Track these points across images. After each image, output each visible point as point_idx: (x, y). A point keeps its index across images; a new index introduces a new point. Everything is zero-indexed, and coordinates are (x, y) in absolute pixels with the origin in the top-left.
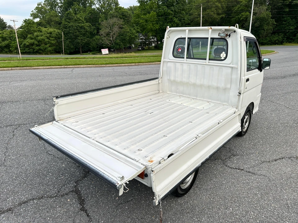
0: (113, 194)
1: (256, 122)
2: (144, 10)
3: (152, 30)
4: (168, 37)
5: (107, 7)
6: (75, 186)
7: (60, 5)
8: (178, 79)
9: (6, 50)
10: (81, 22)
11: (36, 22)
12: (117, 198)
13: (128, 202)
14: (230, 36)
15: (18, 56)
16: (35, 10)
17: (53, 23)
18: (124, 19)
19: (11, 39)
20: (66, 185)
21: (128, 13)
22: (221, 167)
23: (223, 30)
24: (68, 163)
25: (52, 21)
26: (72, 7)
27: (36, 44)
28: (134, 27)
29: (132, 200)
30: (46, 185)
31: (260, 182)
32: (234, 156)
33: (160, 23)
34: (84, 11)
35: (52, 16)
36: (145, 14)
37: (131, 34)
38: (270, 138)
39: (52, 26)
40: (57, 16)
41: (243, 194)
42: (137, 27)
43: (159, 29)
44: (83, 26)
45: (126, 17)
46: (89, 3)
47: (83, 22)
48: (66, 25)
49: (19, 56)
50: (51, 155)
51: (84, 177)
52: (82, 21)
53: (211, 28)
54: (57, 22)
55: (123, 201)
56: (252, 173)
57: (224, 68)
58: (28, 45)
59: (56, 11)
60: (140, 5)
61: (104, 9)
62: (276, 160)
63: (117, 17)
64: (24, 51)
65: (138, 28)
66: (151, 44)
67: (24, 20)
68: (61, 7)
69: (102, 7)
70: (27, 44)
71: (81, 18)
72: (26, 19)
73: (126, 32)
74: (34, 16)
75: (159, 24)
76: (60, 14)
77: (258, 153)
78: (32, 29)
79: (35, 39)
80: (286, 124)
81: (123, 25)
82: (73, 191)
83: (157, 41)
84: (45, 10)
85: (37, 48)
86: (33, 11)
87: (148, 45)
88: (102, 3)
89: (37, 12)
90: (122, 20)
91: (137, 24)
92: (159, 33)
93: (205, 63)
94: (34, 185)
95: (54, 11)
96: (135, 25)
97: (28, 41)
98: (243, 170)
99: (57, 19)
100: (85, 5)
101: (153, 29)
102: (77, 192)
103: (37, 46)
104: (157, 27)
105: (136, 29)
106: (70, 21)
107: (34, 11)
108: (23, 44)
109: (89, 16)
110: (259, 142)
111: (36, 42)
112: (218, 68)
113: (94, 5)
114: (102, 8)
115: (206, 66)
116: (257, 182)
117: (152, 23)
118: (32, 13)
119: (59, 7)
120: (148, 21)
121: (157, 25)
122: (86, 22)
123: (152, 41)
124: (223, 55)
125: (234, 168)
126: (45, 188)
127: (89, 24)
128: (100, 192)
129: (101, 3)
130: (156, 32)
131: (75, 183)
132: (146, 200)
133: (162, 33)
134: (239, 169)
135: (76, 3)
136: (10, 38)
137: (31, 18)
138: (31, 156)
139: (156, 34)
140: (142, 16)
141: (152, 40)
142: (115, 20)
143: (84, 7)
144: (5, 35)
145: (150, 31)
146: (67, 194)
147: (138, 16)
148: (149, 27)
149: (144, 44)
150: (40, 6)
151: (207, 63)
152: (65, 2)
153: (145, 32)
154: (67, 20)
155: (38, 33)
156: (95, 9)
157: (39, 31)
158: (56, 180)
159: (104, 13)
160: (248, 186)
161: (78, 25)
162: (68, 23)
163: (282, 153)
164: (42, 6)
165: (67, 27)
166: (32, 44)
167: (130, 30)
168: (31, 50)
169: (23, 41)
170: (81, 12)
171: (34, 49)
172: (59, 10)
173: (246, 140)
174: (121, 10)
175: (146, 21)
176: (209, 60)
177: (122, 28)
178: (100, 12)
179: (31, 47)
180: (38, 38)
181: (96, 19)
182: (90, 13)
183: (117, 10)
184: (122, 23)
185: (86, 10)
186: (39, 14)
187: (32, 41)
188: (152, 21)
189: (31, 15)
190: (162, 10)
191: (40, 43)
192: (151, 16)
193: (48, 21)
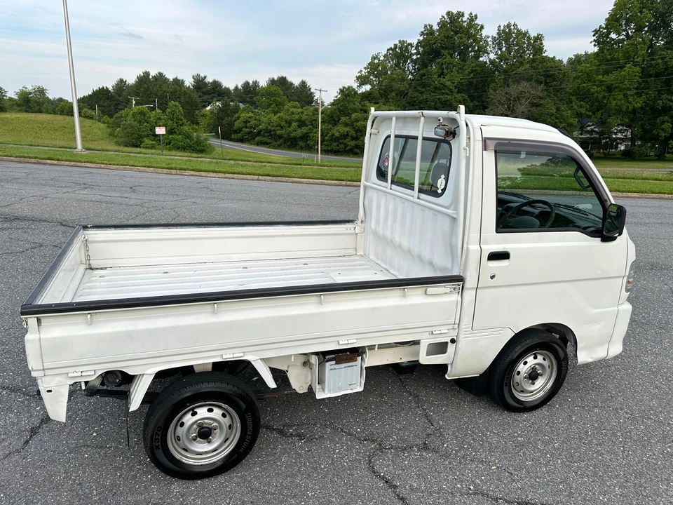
2: (608, 61)
3: (619, 111)
5: (514, 58)
7: (415, 57)
9: (301, 144)
10: (447, 91)
11: (363, 93)
15: (316, 155)
16: (365, 68)
17: (394, 94)
18: (546, 84)
19: (312, 125)
21: (560, 70)
22: (354, 461)
23: (440, 120)
25: (392, 91)
26: (438, 61)
27: (352, 137)
28: (571, 102)
32: (425, 449)
33: (647, 94)
34: (460, 69)
35: (393, 80)
36: (607, 72)
37: (557, 118)
39: (391, 100)
40: (404, 80)
42: (579, 104)
43: (642, 108)
44: (448, 100)
45: (554, 80)
46: (475, 51)
47: (452, 92)
48: (414, 97)
49: (317, 157)
52: (450, 90)
53: (423, 114)
54: (402, 91)
58: (338, 138)
59: (404, 71)
60: (599, 50)
61: (507, 63)
63: (529, 80)
64: (329, 149)
65: (581, 106)
66: (617, 144)
67: (340, 89)
68: (415, 62)
69: (501, 58)
70: (337, 134)
71: (448, 83)
72: (344, 88)
73: (548, 114)
74: (362, 80)
75: (644, 97)
76: (410, 76)
77: (498, 468)
78: (351, 105)
79: (352, 125)
81: (541, 98)
83: (632, 140)
84: (384, 68)
85: (352, 143)
86: (361, 71)
87: (606, 146)
88: (504, 49)
89: (368, 72)
90: (542, 87)
91: (583, 96)
92: (642, 120)
93: (412, 199)
95: (401, 69)
96: (574, 98)
97: (339, 130)
98: (395, 487)
99: (402, 86)
100: (465, 55)
101: (624, 109)
103: (353, 139)
104: (638, 103)
105: (575, 107)
106: (423, 90)
107: (364, 70)
108: (329, 135)
109: (470, 79)
111: (352, 133)
112: (431, 214)
113: (486, 55)
114: (502, 61)
115: (413, 205)
117: (624, 95)
118: (358, 75)
119: (412, 61)
120: (616, 88)
121: (638, 100)
122: (458, 93)
123: (620, 139)
124: (441, 183)
125: (378, 475)
127: (463, 96)
129: (501, 49)
130: (632, 116)
133: (649, 119)
134: (387, 482)
135: (445, 52)
136: (311, 122)
137: (355, 85)
139: (632, 120)
140: (600, 77)
141: (619, 135)
142: (524, 86)
143: (462, 61)
144: (304, 117)
145: (614, 114)
147: (588, 77)
148: (614, 103)
149: (593, 143)
150: (376, 61)
151: (416, 200)
152: (424, 51)
153: (599, 114)
154: (419, 88)
155: (360, 115)
156: (486, 63)
157: (361, 110)
159: (505, 71)
161: (439, 99)
162: (420, 95)
164: (379, 61)
165: (415, 102)
166: (345, 136)
167: (558, 109)
168: (342, 146)
169: (330, 129)
170: (452, 72)
171: (346, 146)
172: (411, 68)
174: (545, 64)
175: (610, 89)
177: (537, 105)
178: (495, 70)
179: (341, 141)
180: (357, 124)
181: (484, 86)
182: (473, 71)
183: (534, 65)
184: (541, 95)
185: (464, 66)
186: (372, 77)
187: (347, 129)
188: (624, 89)
189: (358, 78)
190: (660, 61)
191: (359, 134)
192: (625, 76)
193: (385, 91)
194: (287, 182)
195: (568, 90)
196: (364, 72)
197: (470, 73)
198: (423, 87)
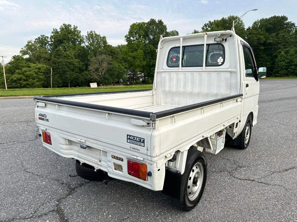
0: (105, 212)
1: (255, 137)
2: (131, 47)
4: (161, 47)
5: (96, 45)
6: (57, 205)
7: (50, 43)
8: (174, 89)
10: (70, 58)
11: (26, 59)
12: (110, 216)
13: (124, 220)
14: (226, 40)
16: (25, 47)
17: (42, 59)
18: (112, 55)
20: (46, 204)
21: (116, 50)
22: (229, 179)
23: (219, 35)
24: (50, 180)
25: (41, 58)
26: (62, 45)
27: (24, 79)
28: (122, 63)
29: (128, 218)
30: (19, 204)
31: (276, 192)
32: (241, 167)
33: (146, 60)
34: (73, 49)
35: (41, 53)
36: (132, 52)
37: (119, 69)
38: (273, 150)
39: (41, 62)
40: (46, 53)
41: (261, 206)
42: (125, 63)
43: (146, 65)
44: (72, 62)
45: (115, 54)
46: (79, 42)
47: (72, 58)
48: (55, 60)
50: (30, 172)
51: (69, 195)
52: (71, 57)
53: (207, 34)
54: (46, 58)
55: (117, 220)
56: (265, 183)
57: (222, 73)
58: (15, 81)
59: (46, 49)
60: (128, 43)
61: (93, 47)
62: (287, 170)
63: (106, 54)
64: (11, 86)
65: (126, 65)
66: (139, 79)
67: (13, 57)
68: (51, 45)
69: (91, 44)
70: (15, 79)
71: (70, 55)
72: (15, 56)
73: (115, 67)
74: (24, 52)
76: (49, 52)
77: (266, 164)
78: (21, 64)
79: (23, 74)
80: (286, 138)
82: (54, 210)
83: (145, 77)
84: (35, 47)
85: (25, 83)
86: (22, 48)
87: (135, 79)
88: (91, 41)
89: (27, 49)
90: (111, 57)
91: (125, 60)
92: (146, 69)
93: (201, 70)
94: (4, 205)
95: (44, 48)
96: (123, 61)
97: (15, 77)
98: (254, 180)
99: (47, 56)
100: (74, 43)
101: (140, 65)
102: (59, 211)
103: (25, 80)
104: (144, 63)
105: (124, 65)
106: (59, 57)
107: (24, 48)
108: (10, 79)
110: (263, 154)
111: (24, 77)
112: (215, 73)
113: (84, 43)
114: (91, 46)
115: (202, 73)
116: (273, 192)
117: (139, 60)
118: (22, 50)
119: (49, 44)
120: (136, 58)
121: (144, 62)
122: (75, 59)
123: (140, 76)
124: (220, 60)
125: (243, 180)
126: (19, 209)
127: (78, 60)
128: (88, 210)
129: (90, 41)
130: (143, 68)
131: (57, 201)
132: (147, 217)
133: (149, 69)
134: (249, 180)
135: (66, 41)
137: (21, 55)
138: (5, 174)
139: (143, 69)
140: (130, 54)
141: (140, 75)
142: (104, 56)
143: (74, 45)
145: (137, 67)
146: (46, 214)
147: (126, 53)
148: (137, 63)
149: (131, 79)
150: (30, 44)
151: (204, 70)
152: (55, 40)
153: (132, 68)
155: (27, 69)
156: (84, 46)
157: (27, 67)
158: (33, 199)
159: (93, 50)
160: (264, 197)
161: (67, 61)
162: (57, 59)
163: (291, 163)
164: (32, 44)
165: (56, 62)
166: (20, 79)
167: (119, 66)
168: (18, 85)
169: (10, 76)
170: (70, 50)
171: (21, 84)
172: (49, 48)
173: (250, 153)
174: (110, 48)
175: (134, 58)
176: (206, 66)
177: (110, 64)
178: (89, 50)
179: (18, 82)
180: (26, 73)
181: (85, 56)
182: (79, 50)
183: (106, 48)
184: (111, 60)
185: (75, 48)
186: (29, 51)
187: (20, 76)
188: (139, 58)
189: (21, 52)
190: (148, 48)
191: (28, 78)
192: (139, 53)
193: (37, 58)
194: (15, 98)
195: (120, 58)
196: (25, 49)
197: (78, 51)
198: (59, 56)
